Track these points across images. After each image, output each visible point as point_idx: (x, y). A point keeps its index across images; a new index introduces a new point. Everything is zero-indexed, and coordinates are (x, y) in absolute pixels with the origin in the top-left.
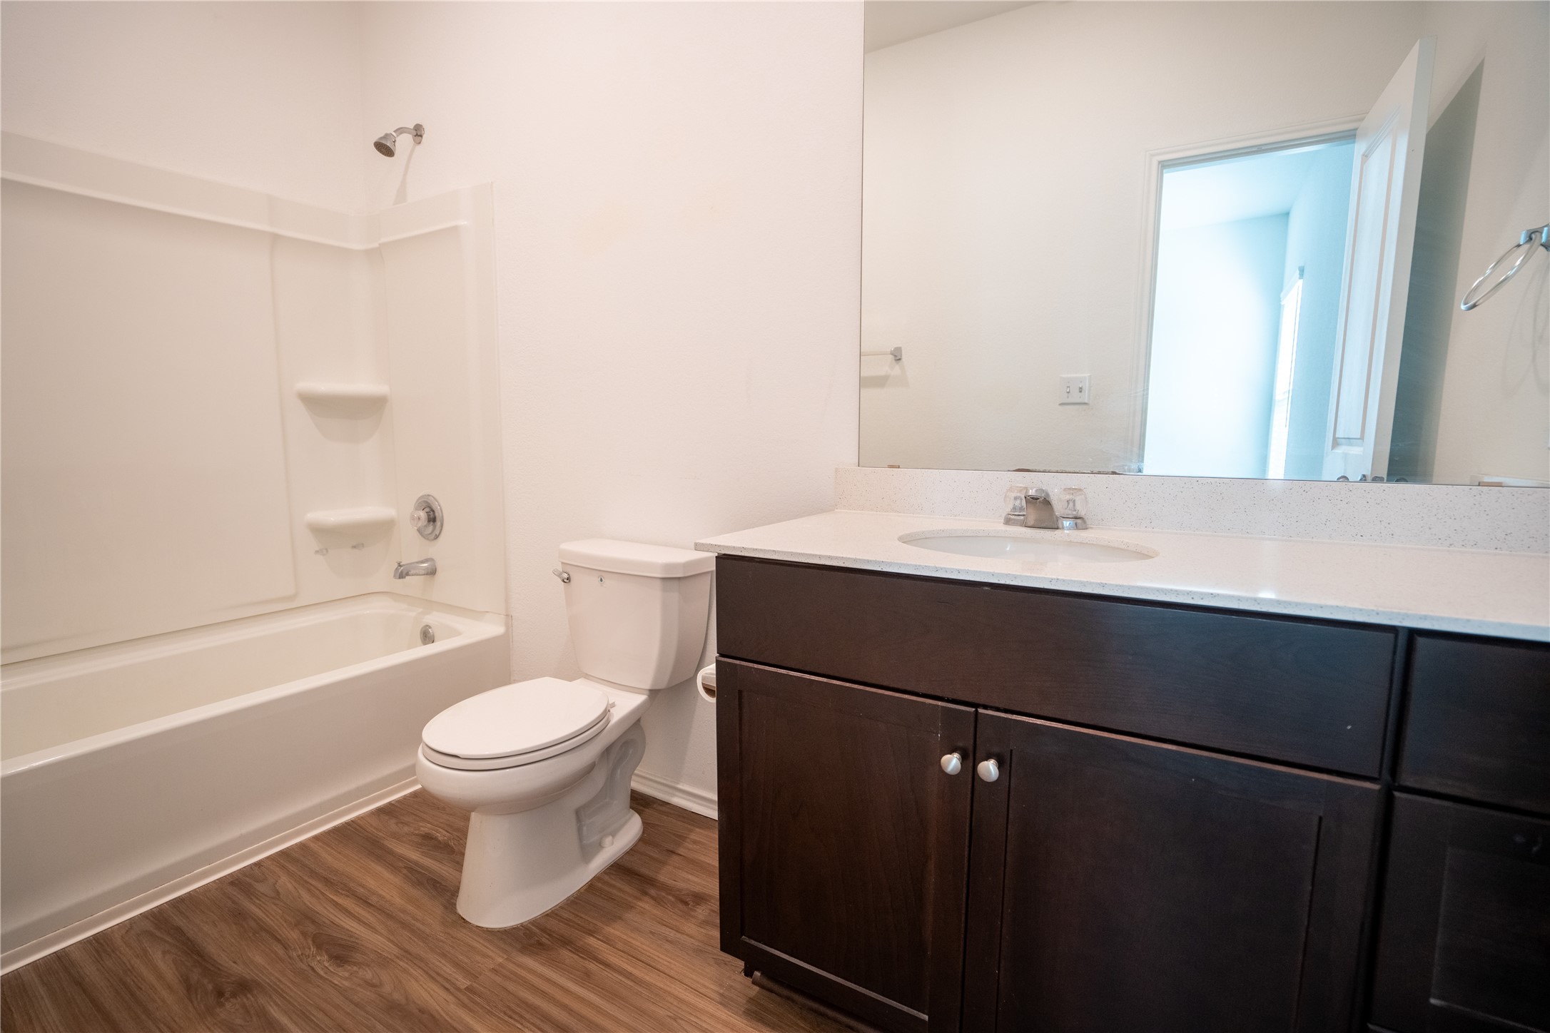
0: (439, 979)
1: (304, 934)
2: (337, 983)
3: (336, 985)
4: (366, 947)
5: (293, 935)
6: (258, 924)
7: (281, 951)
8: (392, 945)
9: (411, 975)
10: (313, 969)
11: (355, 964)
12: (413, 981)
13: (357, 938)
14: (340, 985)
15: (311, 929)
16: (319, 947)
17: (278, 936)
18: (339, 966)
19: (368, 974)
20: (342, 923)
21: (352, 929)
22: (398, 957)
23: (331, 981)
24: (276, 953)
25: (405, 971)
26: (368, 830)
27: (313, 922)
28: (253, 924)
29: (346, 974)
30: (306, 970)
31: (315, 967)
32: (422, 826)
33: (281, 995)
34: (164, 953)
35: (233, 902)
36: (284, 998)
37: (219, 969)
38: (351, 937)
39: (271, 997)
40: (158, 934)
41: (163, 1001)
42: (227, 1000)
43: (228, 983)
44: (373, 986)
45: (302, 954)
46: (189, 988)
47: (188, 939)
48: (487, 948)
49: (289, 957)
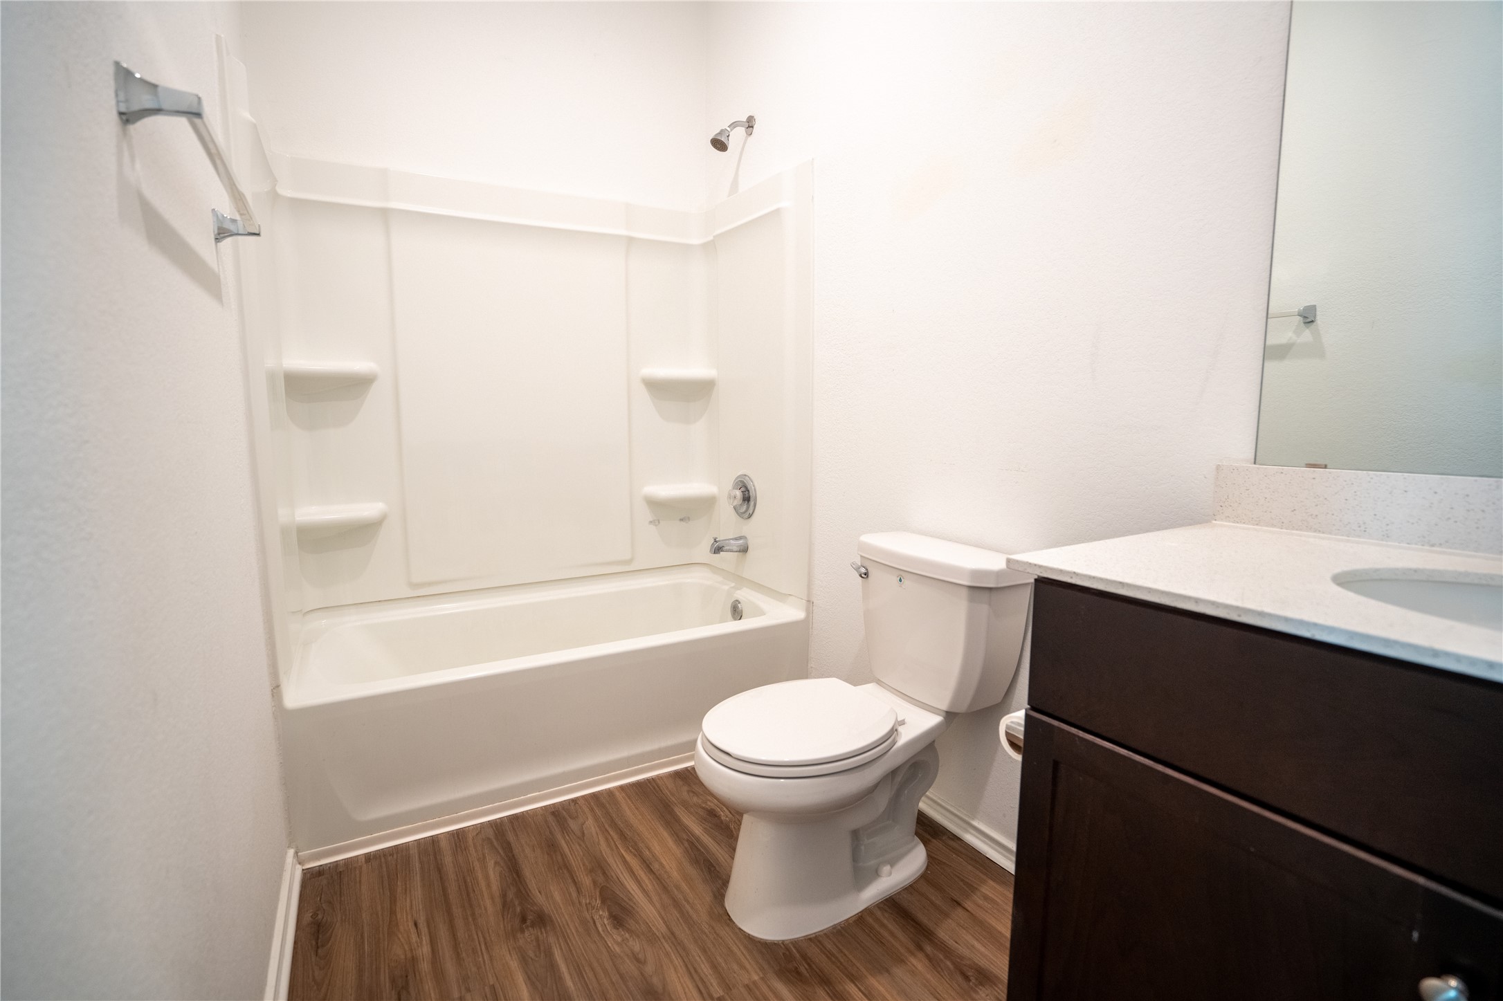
0: (695, 976)
1: (595, 882)
2: (610, 945)
3: (609, 947)
4: (640, 916)
5: (586, 881)
6: (563, 859)
7: (574, 895)
8: (661, 922)
9: (672, 962)
10: (594, 923)
11: (629, 931)
12: (672, 970)
13: (635, 904)
14: (612, 948)
15: (601, 879)
16: (603, 901)
17: (575, 878)
18: (615, 927)
19: (636, 945)
20: (626, 883)
21: (632, 892)
22: (664, 938)
23: (606, 942)
24: (570, 894)
25: (667, 954)
26: (663, 791)
27: (604, 873)
28: (559, 858)
29: (619, 939)
30: (588, 922)
31: (597, 921)
32: (710, 801)
33: (566, 940)
34: (496, 863)
35: (551, 832)
36: (568, 944)
37: (528, 895)
38: (630, 900)
39: (558, 939)
40: (495, 843)
41: (486, 909)
42: (527, 927)
43: (531, 911)
44: (638, 960)
45: (589, 903)
46: (506, 905)
47: (513, 856)
48: (746, 957)
49: (579, 902)
